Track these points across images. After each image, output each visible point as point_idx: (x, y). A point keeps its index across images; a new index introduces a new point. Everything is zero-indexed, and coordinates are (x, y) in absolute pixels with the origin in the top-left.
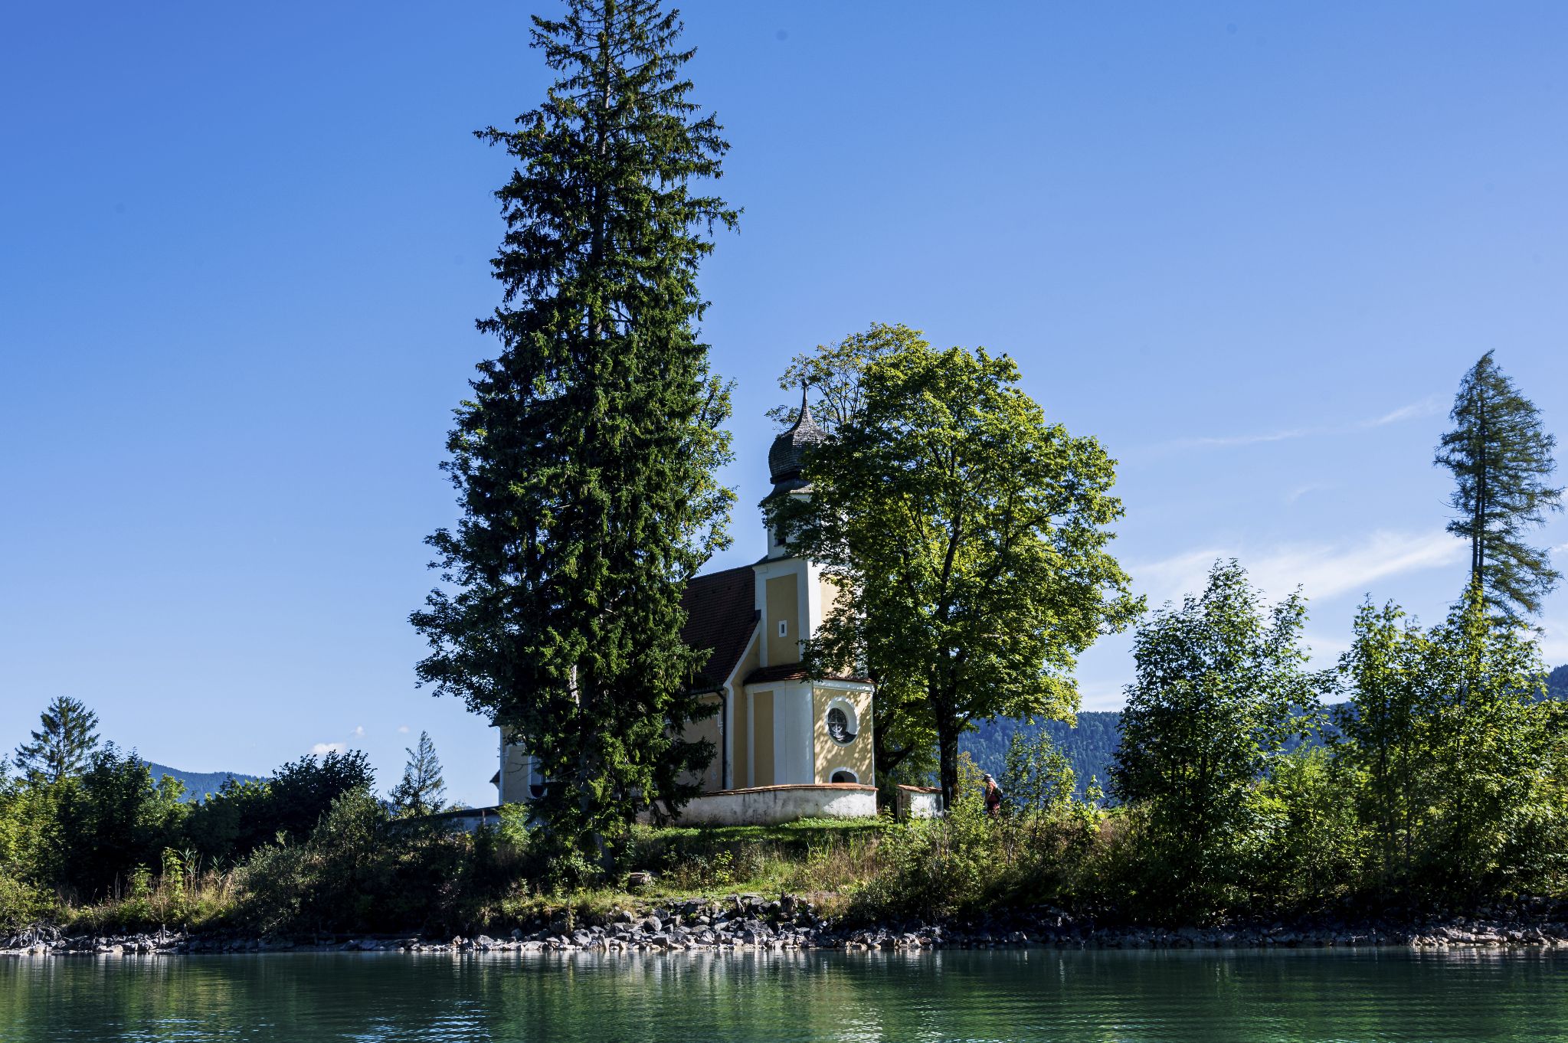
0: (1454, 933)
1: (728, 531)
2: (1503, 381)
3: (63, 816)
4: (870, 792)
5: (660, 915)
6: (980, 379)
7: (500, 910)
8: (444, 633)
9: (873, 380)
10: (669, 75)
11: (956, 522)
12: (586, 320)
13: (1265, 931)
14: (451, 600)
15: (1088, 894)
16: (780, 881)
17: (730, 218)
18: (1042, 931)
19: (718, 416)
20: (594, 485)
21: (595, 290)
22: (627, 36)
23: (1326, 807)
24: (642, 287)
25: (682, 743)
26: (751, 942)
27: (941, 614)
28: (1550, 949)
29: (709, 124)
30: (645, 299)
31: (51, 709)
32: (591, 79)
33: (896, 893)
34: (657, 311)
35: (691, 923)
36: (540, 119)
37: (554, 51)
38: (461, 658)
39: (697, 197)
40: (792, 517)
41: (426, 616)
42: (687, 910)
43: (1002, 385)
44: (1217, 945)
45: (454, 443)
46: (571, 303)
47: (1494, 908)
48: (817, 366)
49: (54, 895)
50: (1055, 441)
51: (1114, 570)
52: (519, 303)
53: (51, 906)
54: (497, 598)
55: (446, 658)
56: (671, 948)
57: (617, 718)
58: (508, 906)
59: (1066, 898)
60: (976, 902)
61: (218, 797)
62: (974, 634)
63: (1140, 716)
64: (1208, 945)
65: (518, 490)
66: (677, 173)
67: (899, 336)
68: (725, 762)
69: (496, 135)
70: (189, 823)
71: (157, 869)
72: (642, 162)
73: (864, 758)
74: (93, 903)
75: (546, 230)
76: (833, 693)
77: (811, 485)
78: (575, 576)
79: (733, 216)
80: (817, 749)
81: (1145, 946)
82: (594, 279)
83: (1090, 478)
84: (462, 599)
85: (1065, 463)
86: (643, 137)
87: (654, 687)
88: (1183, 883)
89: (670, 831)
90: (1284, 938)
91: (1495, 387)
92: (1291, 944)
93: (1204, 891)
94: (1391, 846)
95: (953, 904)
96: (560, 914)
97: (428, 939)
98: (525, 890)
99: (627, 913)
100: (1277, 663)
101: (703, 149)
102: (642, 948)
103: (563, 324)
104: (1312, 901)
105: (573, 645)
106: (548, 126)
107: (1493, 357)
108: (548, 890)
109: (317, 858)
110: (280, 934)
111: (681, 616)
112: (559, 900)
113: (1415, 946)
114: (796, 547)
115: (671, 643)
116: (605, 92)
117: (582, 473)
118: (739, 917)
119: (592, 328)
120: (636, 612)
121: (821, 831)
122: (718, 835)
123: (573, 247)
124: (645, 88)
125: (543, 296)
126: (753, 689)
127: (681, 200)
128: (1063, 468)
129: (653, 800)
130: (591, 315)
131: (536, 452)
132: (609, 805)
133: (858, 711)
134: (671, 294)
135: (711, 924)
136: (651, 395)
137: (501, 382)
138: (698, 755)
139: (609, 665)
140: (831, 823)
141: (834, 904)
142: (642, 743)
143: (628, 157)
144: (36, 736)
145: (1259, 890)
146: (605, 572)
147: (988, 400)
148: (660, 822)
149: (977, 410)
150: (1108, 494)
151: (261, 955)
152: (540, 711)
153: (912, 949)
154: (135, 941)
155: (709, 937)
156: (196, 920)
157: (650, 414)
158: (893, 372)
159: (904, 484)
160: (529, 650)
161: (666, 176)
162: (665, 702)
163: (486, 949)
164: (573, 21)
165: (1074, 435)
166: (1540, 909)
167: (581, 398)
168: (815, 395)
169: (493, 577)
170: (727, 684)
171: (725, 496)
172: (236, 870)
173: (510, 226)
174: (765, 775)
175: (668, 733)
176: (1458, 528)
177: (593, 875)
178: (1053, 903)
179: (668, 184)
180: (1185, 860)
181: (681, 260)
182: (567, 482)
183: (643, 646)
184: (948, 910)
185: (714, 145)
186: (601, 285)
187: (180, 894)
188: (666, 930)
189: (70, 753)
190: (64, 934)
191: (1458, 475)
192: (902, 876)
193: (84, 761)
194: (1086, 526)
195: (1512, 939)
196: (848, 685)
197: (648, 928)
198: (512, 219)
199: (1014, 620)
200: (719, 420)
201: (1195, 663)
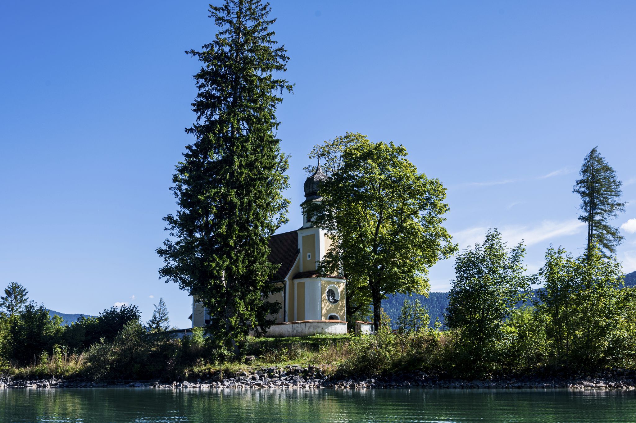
0: (586, 383)
1: (287, 216)
2: (601, 159)
3: (13, 331)
4: (344, 324)
5: (258, 373)
6: (391, 155)
7: (192, 371)
8: (170, 257)
9: (347, 155)
10: (265, 29)
11: (381, 213)
12: (230, 129)
13: (508, 382)
14: (173, 244)
15: (435, 366)
16: (308, 360)
17: (290, 88)
18: (416, 381)
19: (283, 169)
20: (233, 196)
21: (234, 117)
22: (248, 13)
23: (534, 331)
24: (253, 116)
25: (268, 303)
26: (296, 385)
27: (375, 251)
28: (626, 390)
29: (281, 49)
30: (255, 120)
31: (9, 287)
32: (233, 30)
33: (356, 365)
34: (259, 126)
35: (271, 377)
36: (212, 46)
37: (218, 19)
38: (177, 267)
39: (276, 79)
40: (313, 211)
41: (163, 250)
42: (270, 372)
43: (400, 157)
44: (489, 388)
45: (175, 179)
46: (224, 122)
47: (603, 373)
48: (324, 150)
49: (8, 363)
50: (422, 180)
51: (445, 233)
52: (203, 121)
53: (7, 368)
54: (192, 242)
55: (171, 267)
56: (263, 387)
57: (241, 292)
58: (195, 369)
59: (426, 368)
60: (389, 369)
61: (77, 324)
62: (387, 259)
63: (457, 293)
64: (485, 388)
65: (202, 198)
66: (268, 69)
67: (358, 137)
68: (285, 311)
69: (194, 53)
70: (64, 334)
71: (51, 353)
72: (254, 64)
73: (342, 310)
74: (25, 367)
75: (214, 92)
76: (329, 283)
77: (322, 198)
78: (225, 233)
79: (291, 87)
80: (323, 306)
81: (459, 388)
82: (234, 112)
83: (436, 195)
84: (178, 243)
85: (426, 189)
86: (254, 54)
87: (256, 280)
88: (475, 362)
89: (262, 339)
90: (516, 385)
91: (598, 161)
92: (519, 387)
93: (483, 365)
94: (560, 347)
95: (380, 370)
96: (217, 373)
97: (163, 383)
98: (203, 362)
99: (245, 372)
100: (514, 271)
101: (279, 59)
102: (251, 387)
103: (221, 130)
104: (528, 370)
105: (224, 262)
106: (216, 49)
107: (597, 149)
108: (212, 363)
109: (117, 349)
110: (102, 380)
111: (268, 251)
112: (217, 367)
113: (571, 389)
114: (315, 223)
115: (264, 262)
116: (239, 36)
117: (228, 191)
118: (291, 374)
119: (232, 132)
120: (249, 249)
121: (324, 339)
122: (282, 341)
123: (225, 99)
124: (255, 34)
125: (213, 119)
126: (297, 281)
127: (270, 80)
128: (425, 191)
129: (255, 326)
130: (232, 127)
131: (209, 183)
132: (238, 328)
133: (340, 290)
134: (265, 118)
135: (280, 377)
136: (256, 160)
137: (195, 154)
138: (274, 308)
139: (238, 271)
140: (328, 336)
141: (330, 370)
142: (251, 303)
143: (248, 63)
144: (3, 298)
145: (505, 365)
146: (237, 232)
147: (394, 163)
148: (258, 335)
149: (389, 167)
150: (443, 202)
151: (94, 388)
152: (209, 289)
153: (363, 388)
154: (42, 382)
155: (279, 383)
156: (67, 374)
157: (256, 167)
158: (356, 151)
159: (360, 197)
160: (205, 264)
161: (263, 70)
162: (261, 286)
163: (186, 387)
164: (226, 7)
165: (429, 178)
166: (622, 374)
167: (228, 161)
168: (323, 161)
169: (191, 234)
170: (286, 279)
171: (286, 202)
172: (84, 354)
173: (199, 90)
174: (301, 316)
175: (262, 298)
176: (583, 219)
177: (231, 357)
178: (421, 370)
179: (264, 73)
180: (476, 352)
181: (269, 105)
182: (222, 195)
183: (252, 263)
184: (377, 372)
185: (283, 58)
186: (237, 114)
187: (61, 363)
188: (261, 380)
189: (16, 305)
190: (12, 379)
191: (583, 197)
192: (359, 358)
193: (22, 308)
194: (434, 215)
195: (610, 386)
196: (336, 280)
197: (254, 379)
198: (200, 87)
199: (404, 253)
200: (284, 170)
201: (480, 271)
